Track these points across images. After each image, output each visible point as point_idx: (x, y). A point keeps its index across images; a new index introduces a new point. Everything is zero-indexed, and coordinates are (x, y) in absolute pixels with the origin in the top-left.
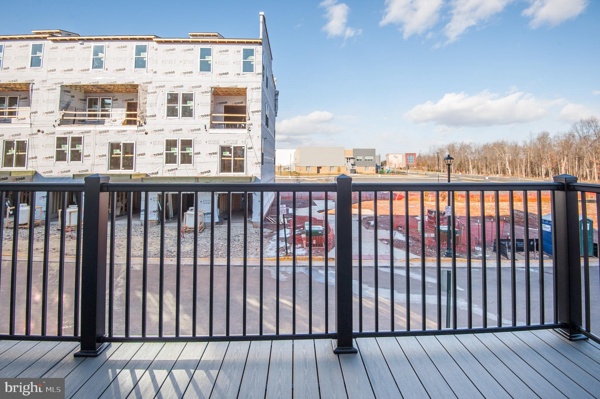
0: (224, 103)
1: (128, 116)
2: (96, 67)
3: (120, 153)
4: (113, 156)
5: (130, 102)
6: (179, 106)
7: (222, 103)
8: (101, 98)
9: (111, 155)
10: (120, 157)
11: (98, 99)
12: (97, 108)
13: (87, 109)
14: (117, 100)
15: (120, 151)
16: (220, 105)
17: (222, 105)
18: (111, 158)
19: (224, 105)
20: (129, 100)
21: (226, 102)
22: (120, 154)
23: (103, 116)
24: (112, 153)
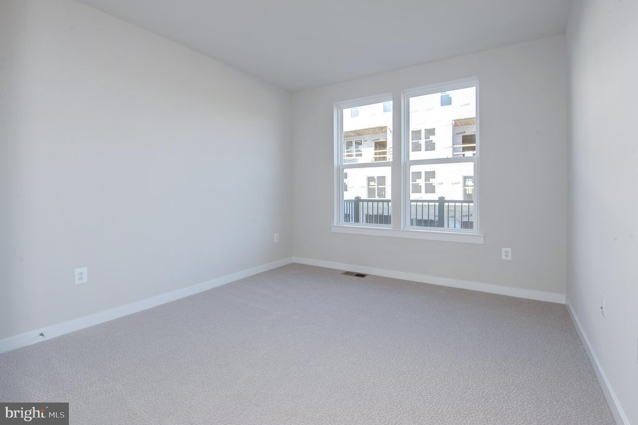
0: (462, 133)
1: (376, 154)
2: (354, 116)
3: (375, 184)
4: (369, 187)
5: (377, 141)
6: (423, 142)
7: (460, 133)
8: (355, 140)
9: (368, 186)
10: (375, 188)
11: (352, 141)
12: (352, 149)
13: (346, 150)
14: (367, 140)
15: (375, 183)
16: (458, 135)
17: (460, 135)
18: (368, 188)
19: (461, 135)
20: (376, 140)
21: (464, 132)
22: (375, 186)
23: (357, 155)
24: (369, 185)
